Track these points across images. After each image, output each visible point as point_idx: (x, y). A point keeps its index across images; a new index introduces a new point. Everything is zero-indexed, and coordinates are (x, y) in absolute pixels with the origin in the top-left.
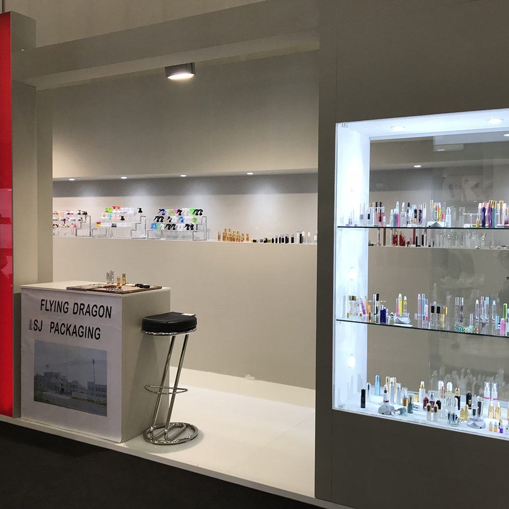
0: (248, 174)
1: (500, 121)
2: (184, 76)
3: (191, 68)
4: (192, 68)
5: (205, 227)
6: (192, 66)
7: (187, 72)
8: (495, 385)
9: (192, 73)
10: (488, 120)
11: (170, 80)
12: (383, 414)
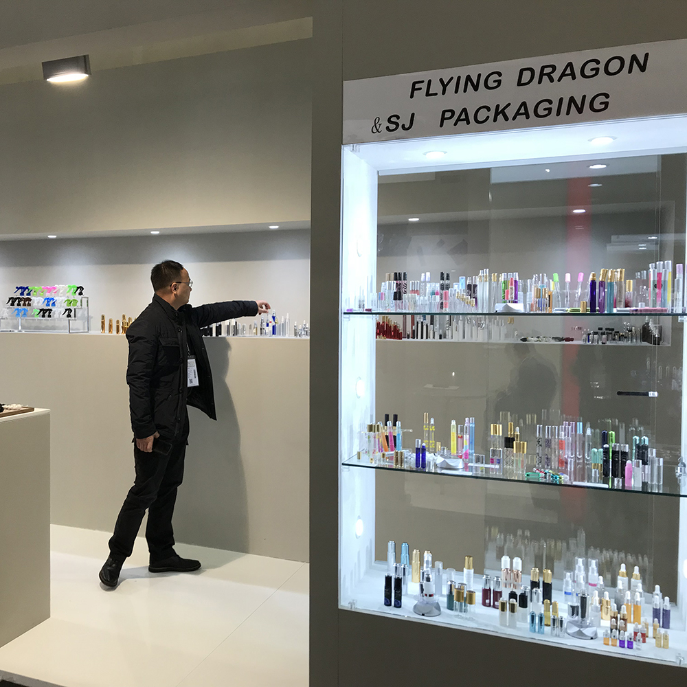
0: (152, 232)
1: (611, 140)
2: (71, 78)
3: (83, 64)
4: (86, 66)
5: (86, 313)
6: (85, 62)
7: (78, 71)
8: (594, 562)
9: (86, 73)
10: (590, 140)
11: (50, 85)
12: (423, 615)
